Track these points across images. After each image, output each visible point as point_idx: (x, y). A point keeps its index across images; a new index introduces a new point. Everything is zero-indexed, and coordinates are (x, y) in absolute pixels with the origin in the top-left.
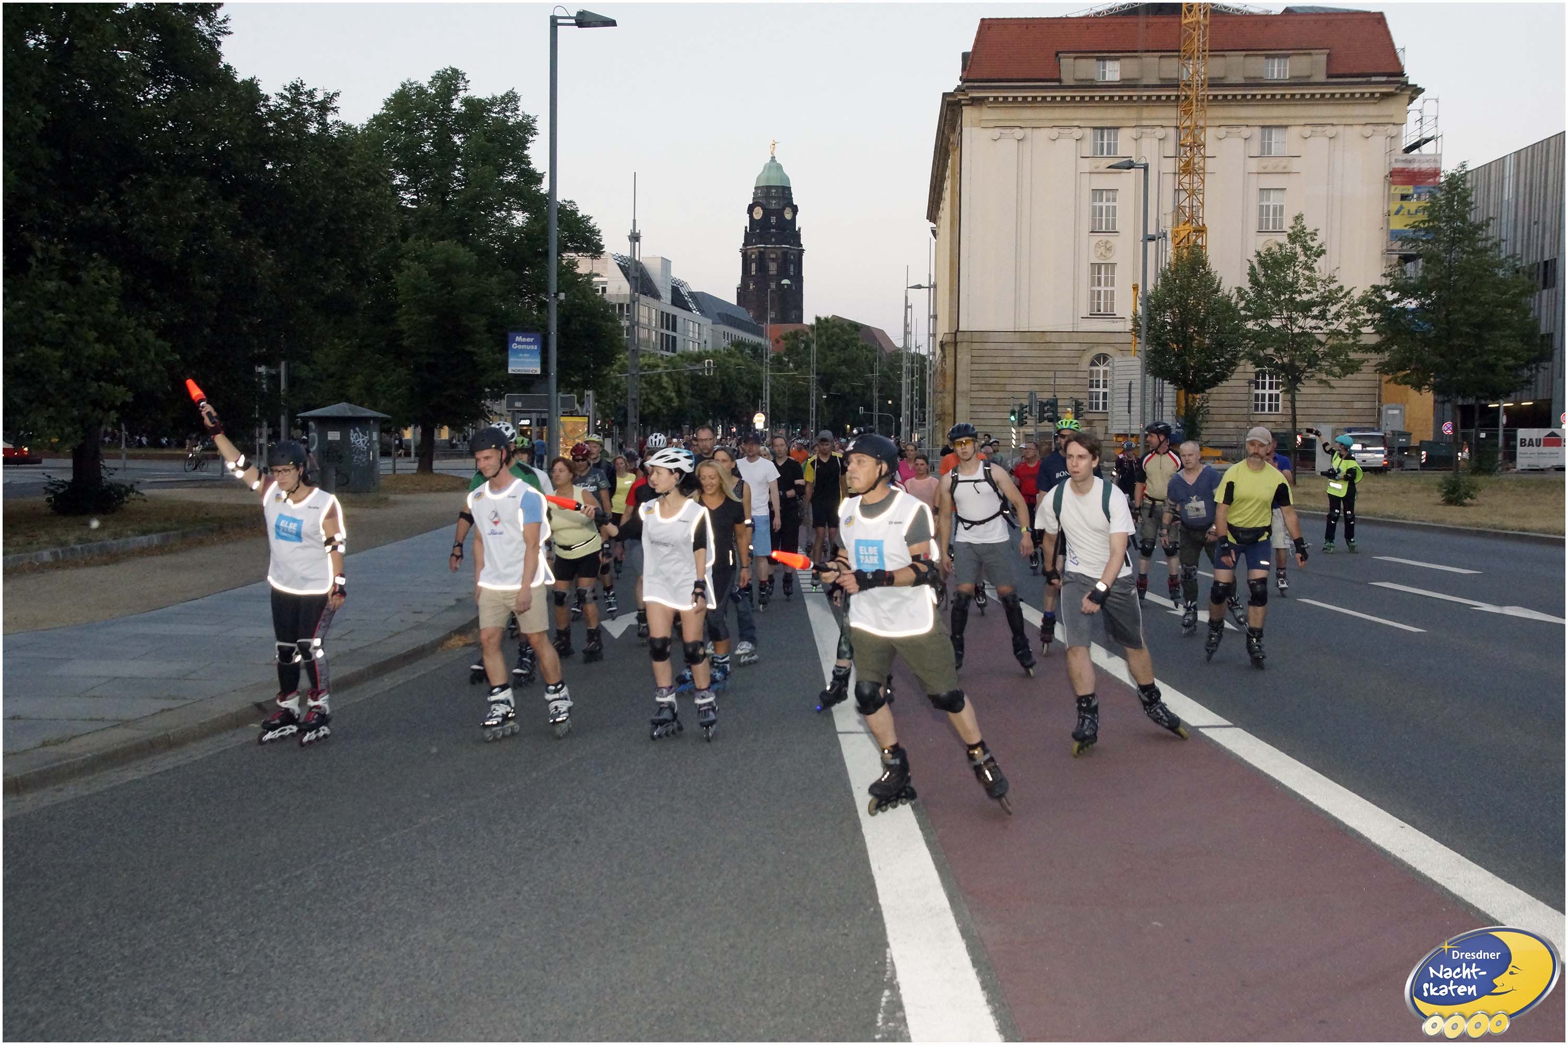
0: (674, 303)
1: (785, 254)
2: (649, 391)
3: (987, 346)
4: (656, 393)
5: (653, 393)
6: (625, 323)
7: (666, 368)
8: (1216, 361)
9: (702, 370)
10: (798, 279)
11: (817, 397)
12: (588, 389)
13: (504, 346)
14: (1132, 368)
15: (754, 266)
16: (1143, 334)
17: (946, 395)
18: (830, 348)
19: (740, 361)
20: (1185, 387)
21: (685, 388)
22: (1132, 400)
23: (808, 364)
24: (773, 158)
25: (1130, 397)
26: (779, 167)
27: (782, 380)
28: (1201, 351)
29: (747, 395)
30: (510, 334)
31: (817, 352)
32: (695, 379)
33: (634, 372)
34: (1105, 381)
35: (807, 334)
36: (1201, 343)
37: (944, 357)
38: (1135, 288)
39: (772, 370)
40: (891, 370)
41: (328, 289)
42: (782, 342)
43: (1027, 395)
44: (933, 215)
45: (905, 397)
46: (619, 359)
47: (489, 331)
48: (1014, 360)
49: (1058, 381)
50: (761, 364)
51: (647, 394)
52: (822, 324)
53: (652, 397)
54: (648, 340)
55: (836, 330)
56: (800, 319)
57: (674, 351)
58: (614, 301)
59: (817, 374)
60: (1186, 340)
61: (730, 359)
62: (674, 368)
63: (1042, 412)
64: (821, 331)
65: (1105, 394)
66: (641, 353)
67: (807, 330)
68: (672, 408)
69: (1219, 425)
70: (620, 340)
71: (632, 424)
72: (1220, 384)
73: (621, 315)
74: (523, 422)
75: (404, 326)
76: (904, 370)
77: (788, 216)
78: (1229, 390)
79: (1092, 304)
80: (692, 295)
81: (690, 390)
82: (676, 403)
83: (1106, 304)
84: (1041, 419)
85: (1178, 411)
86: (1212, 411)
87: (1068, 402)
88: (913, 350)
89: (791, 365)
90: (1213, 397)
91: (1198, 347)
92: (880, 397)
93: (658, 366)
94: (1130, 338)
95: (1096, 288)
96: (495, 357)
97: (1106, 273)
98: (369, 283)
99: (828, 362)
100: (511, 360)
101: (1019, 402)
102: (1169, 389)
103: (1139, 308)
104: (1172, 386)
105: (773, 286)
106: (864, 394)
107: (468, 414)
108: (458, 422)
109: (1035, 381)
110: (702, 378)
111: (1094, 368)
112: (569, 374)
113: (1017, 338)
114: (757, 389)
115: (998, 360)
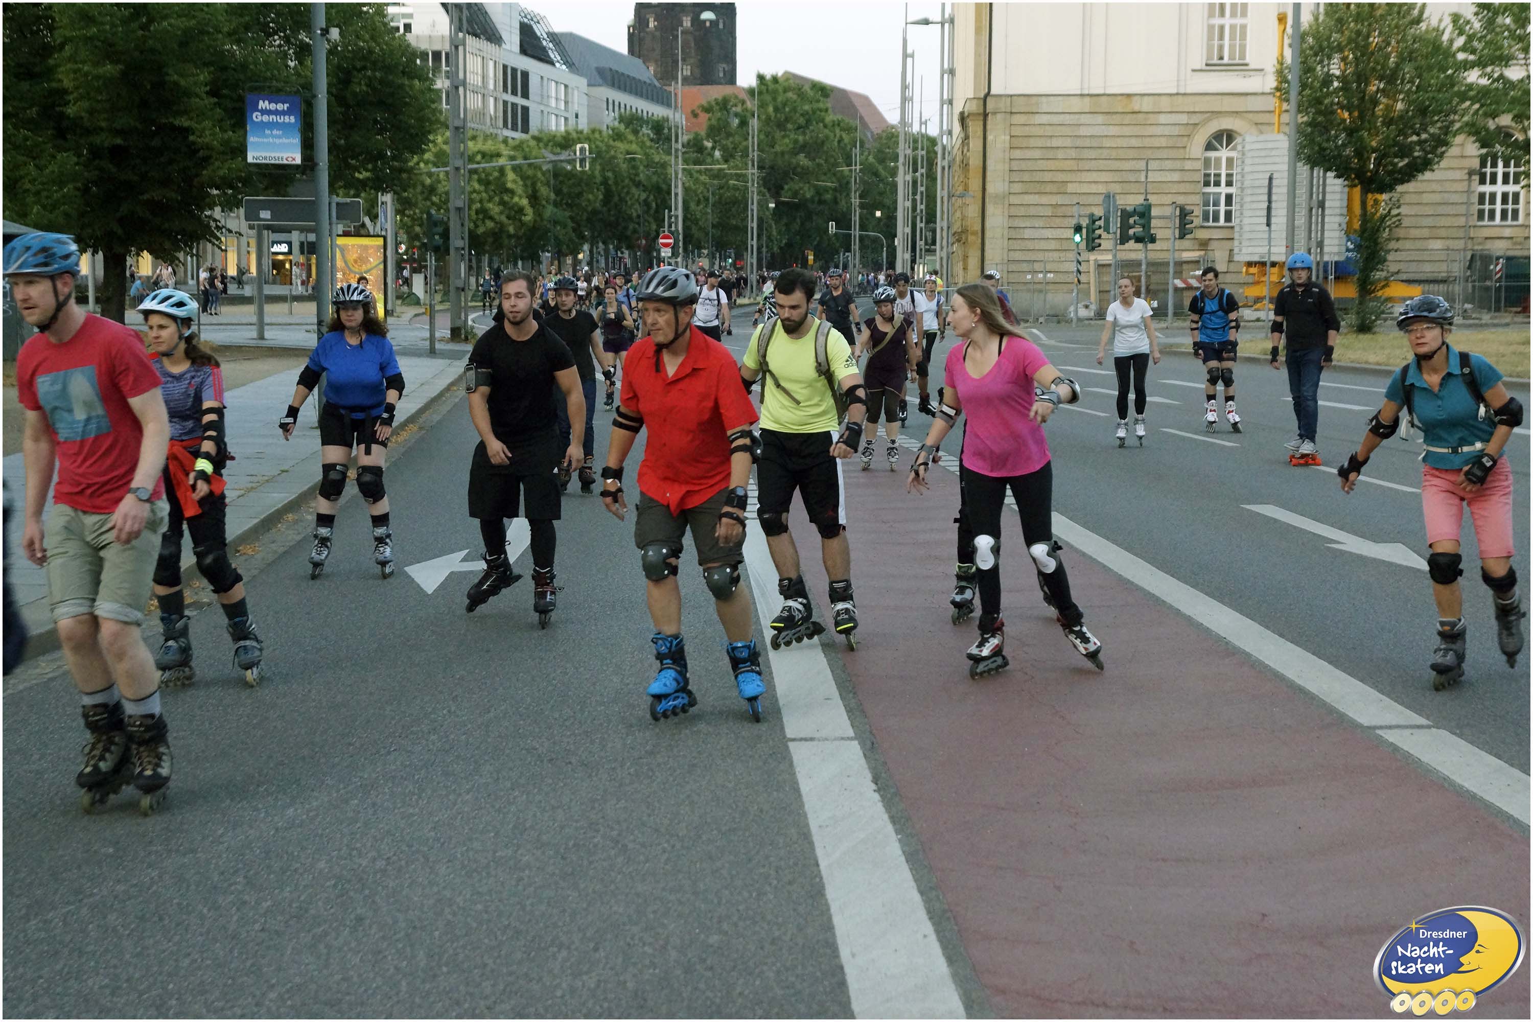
0: (523, 51)
2: (484, 195)
3: (1038, 119)
4: (497, 199)
5: (490, 200)
6: (442, 83)
7: (512, 158)
8: (1415, 138)
9: (570, 162)
10: (727, 10)
11: (758, 203)
12: (384, 191)
13: (238, 118)
14: (1274, 153)
16: (1293, 95)
17: (968, 200)
18: (781, 126)
19: (634, 147)
20: (1361, 183)
21: (544, 191)
22: (1274, 205)
23: (747, 148)
25: (1270, 201)
27: (703, 178)
28: (1388, 122)
29: (646, 203)
30: (249, 97)
31: (760, 131)
32: (558, 175)
33: (459, 163)
34: (1229, 175)
35: (743, 102)
36: (1389, 108)
37: (967, 137)
38: (1282, 20)
39: (685, 161)
40: (882, 161)
42: (704, 117)
43: (1099, 199)
45: (903, 204)
46: (433, 142)
47: (213, 93)
48: (1079, 143)
49: (1152, 177)
50: (670, 154)
51: (481, 201)
52: (767, 86)
53: (490, 205)
54: (482, 113)
55: (790, 94)
56: (731, 78)
57: (525, 130)
58: (423, 47)
59: (760, 168)
60: (1363, 106)
61: (618, 144)
62: (525, 158)
63: (1125, 226)
64: (768, 98)
65: (1229, 198)
66: (470, 133)
67: (743, 96)
68: (523, 224)
69: (1419, 244)
70: (434, 111)
71: (457, 249)
72: (1420, 177)
73: (436, 69)
74: (276, 249)
76: (901, 159)
78: (1434, 187)
79: (1210, 47)
80: (553, 36)
81: (553, 196)
82: (529, 216)
83: (1232, 47)
84: (1124, 239)
85: (1349, 224)
86: (1406, 222)
87: (1168, 211)
88: (916, 128)
89: (717, 154)
90: (1407, 199)
91: (1385, 117)
92: (862, 206)
93: (499, 155)
94: (1272, 103)
95: (1217, 21)
96: (226, 136)
99: (778, 148)
100: (252, 139)
101: (1088, 211)
102: (1335, 187)
103: (1288, 53)
104: (1340, 181)
105: (687, 22)
106: (835, 201)
107: (183, 232)
108: (167, 245)
109: (1117, 177)
110: (571, 175)
111: (1212, 154)
112: (348, 166)
113: (1086, 104)
114: (662, 193)
115: (1055, 143)
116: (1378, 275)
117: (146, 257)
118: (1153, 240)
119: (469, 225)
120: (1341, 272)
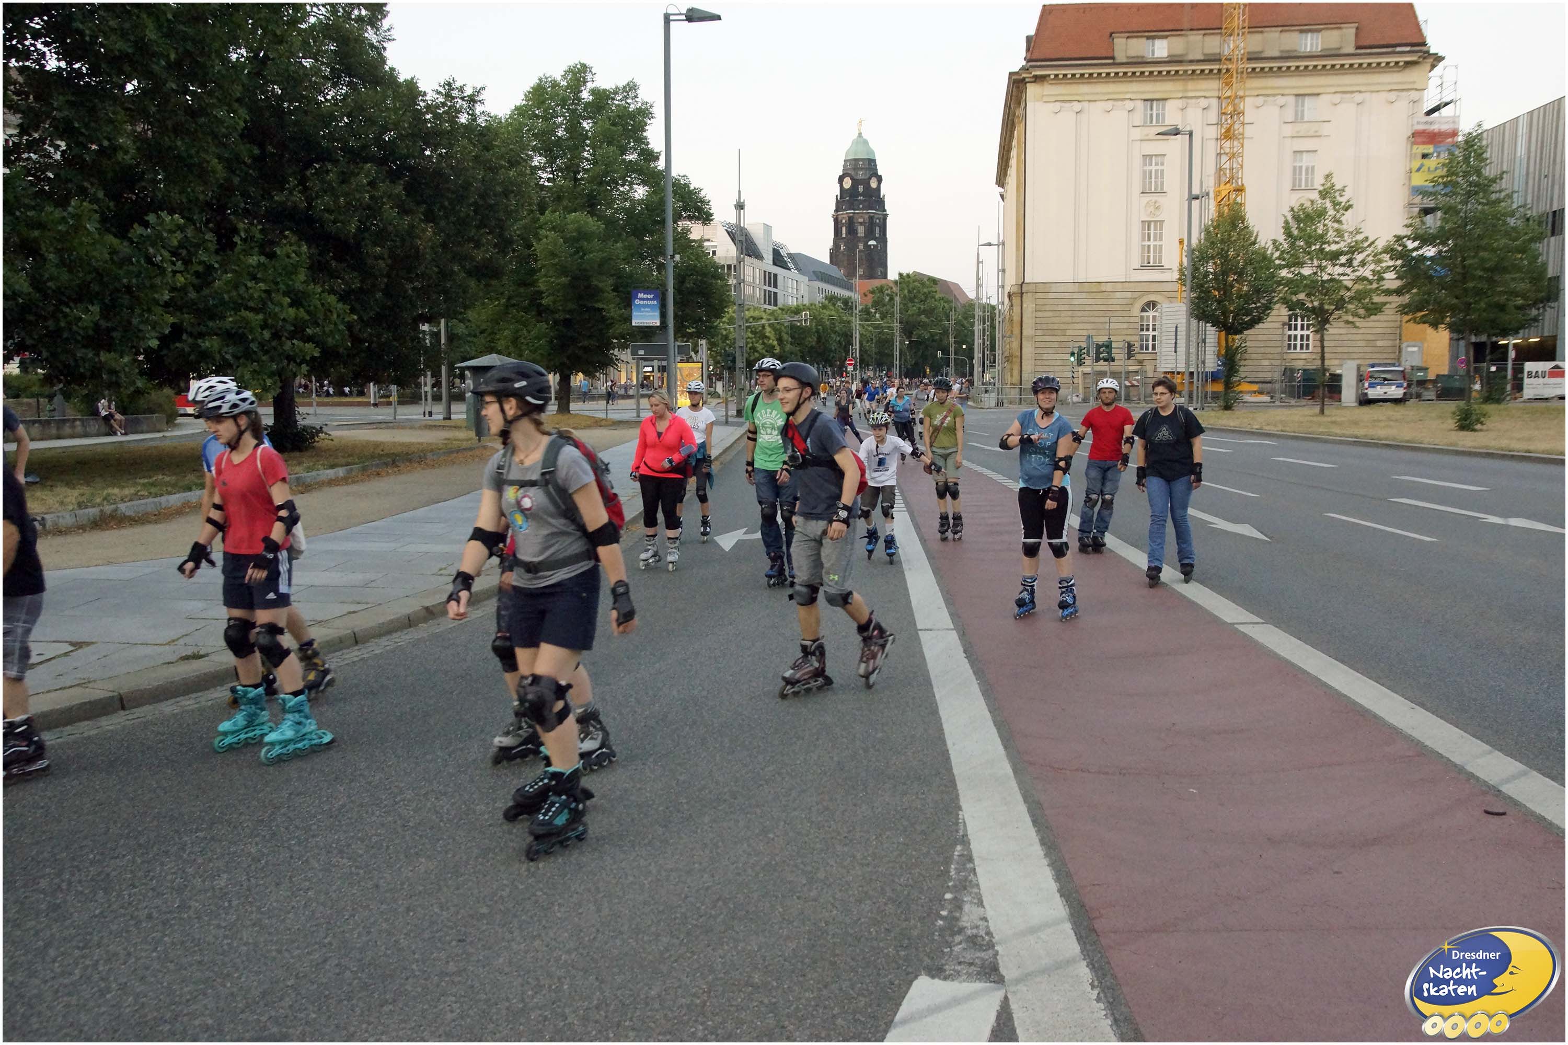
0: (775, 264)
1: (871, 218)
2: (754, 339)
3: (1051, 295)
4: (760, 341)
5: (757, 341)
6: (732, 281)
7: (769, 320)
8: (1253, 306)
9: (800, 321)
10: (883, 240)
11: (900, 343)
12: (702, 339)
13: (627, 303)
14: (1178, 313)
15: (844, 229)
16: (1188, 283)
17: (1013, 339)
18: (911, 300)
19: (833, 313)
20: (1225, 329)
21: (785, 337)
22: (1178, 341)
23: (892, 314)
24: (860, 134)
25: (1176, 339)
26: (866, 142)
27: (870, 329)
28: (1239, 297)
29: (840, 342)
30: (633, 292)
31: (900, 303)
32: (793, 327)
33: (741, 323)
34: (1154, 325)
35: (891, 288)
36: (1240, 290)
37: (1012, 306)
38: (1181, 242)
39: (861, 320)
40: (966, 318)
41: (479, 256)
42: (870, 296)
43: (1084, 338)
44: (1001, 180)
45: (978, 342)
46: (728, 312)
47: (615, 290)
48: (1074, 308)
49: (1112, 326)
50: (852, 316)
51: (752, 343)
52: (904, 279)
53: (757, 345)
54: (753, 296)
55: (917, 284)
56: (885, 276)
57: (776, 305)
58: (722, 263)
59: (901, 323)
60: (1226, 289)
61: (825, 311)
62: (776, 320)
63: (1098, 353)
64: (904, 285)
65: (1154, 337)
66: (746, 307)
67: (891, 285)
69: (1256, 362)
70: (729, 296)
71: (740, 368)
72: (1257, 326)
73: (729, 274)
74: (646, 369)
75: (542, 286)
76: (976, 317)
77: (874, 184)
78: (1265, 332)
79: (1143, 257)
80: (790, 255)
81: (790, 339)
83: (1155, 257)
84: (1098, 359)
85: (1219, 351)
86: (1249, 351)
87: (1121, 344)
88: (984, 301)
89: (878, 316)
90: (1250, 338)
91: (1237, 294)
92: (955, 343)
93: (762, 318)
94: (1177, 286)
95: (1147, 243)
96: (622, 312)
97: (1155, 229)
98: (514, 251)
99: (910, 312)
100: (635, 313)
101: (1077, 345)
102: (1211, 331)
103: (1185, 260)
104: (1214, 328)
105: (861, 246)
106: (941, 340)
107: (599, 362)
108: (591, 369)
109: (1092, 326)
110: (800, 328)
111: (1145, 314)
112: (684, 326)
113: (1076, 288)
114: (847, 337)
115: (1060, 308)
116: (1235, 379)
117: (581, 376)
118: (1113, 360)
119: (745, 355)
120: (1215, 377)
